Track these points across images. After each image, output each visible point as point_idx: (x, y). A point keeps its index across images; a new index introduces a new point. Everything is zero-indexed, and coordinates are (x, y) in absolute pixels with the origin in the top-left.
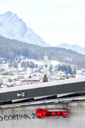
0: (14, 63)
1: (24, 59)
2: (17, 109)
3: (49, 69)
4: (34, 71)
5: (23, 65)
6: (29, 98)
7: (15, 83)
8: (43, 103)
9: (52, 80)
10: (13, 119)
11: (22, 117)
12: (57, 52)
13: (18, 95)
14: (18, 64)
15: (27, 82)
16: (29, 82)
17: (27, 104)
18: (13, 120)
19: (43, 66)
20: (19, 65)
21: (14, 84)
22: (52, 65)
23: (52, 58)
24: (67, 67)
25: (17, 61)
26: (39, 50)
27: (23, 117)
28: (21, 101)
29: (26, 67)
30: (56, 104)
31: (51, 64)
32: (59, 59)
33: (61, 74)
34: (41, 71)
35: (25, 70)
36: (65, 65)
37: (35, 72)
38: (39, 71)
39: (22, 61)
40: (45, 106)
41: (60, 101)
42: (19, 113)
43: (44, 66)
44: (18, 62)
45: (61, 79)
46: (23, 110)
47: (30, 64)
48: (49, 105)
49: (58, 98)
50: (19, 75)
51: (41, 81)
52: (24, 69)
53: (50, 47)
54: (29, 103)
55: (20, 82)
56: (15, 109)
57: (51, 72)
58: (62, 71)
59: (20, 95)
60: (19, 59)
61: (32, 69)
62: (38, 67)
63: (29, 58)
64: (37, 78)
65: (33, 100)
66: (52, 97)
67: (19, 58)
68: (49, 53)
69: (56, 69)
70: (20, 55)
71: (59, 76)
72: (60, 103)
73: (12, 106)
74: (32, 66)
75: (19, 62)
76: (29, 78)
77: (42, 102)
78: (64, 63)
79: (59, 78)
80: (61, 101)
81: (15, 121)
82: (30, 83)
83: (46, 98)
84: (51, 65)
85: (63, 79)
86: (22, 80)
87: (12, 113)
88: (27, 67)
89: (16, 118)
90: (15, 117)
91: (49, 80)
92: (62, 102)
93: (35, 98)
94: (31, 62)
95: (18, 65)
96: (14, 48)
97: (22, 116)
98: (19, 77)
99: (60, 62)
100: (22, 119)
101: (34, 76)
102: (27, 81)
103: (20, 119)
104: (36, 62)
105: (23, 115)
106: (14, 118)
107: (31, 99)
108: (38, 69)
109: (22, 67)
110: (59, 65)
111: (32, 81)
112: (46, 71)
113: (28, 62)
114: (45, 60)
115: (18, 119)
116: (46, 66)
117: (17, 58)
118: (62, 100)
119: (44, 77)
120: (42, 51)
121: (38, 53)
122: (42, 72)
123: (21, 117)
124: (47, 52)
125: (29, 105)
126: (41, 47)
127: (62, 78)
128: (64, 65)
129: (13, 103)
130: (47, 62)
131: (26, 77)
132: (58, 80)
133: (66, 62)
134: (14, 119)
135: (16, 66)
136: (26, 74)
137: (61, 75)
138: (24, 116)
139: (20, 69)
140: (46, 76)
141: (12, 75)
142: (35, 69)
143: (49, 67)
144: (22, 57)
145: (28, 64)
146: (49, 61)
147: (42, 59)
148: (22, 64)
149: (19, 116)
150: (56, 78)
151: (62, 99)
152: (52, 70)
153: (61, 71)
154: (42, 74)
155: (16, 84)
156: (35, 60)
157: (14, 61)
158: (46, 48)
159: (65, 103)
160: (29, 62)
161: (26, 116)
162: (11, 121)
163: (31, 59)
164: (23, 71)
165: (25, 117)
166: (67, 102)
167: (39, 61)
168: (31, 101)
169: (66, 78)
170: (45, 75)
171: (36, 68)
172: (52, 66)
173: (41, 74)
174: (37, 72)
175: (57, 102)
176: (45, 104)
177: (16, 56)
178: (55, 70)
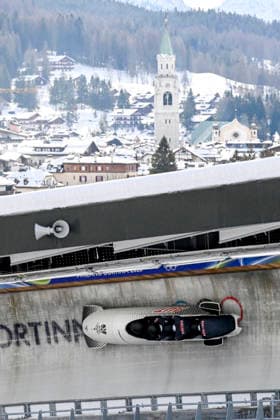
0: (20, 85)
1: (66, 66)
2: (36, 296)
3: (181, 111)
4: (110, 124)
5: (61, 92)
6: (88, 247)
7: (21, 176)
8: (157, 267)
9: (196, 164)
10: (14, 341)
11: (59, 335)
12: (220, 36)
13: (40, 231)
14: (39, 91)
15: (77, 175)
16: (86, 174)
17: (82, 272)
18: (13, 346)
19: (152, 99)
20: (43, 94)
21: (17, 181)
22: (195, 94)
23: (194, 62)
24: (264, 103)
25: (33, 77)
26: (133, 24)
27: (62, 332)
28: (54, 258)
29: (71, 105)
30: (213, 273)
31: (188, 89)
32: (228, 64)
33: (236, 135)
34: (146, 120)
35: (70, 120)
36: (255, 95)
37: (115, 126)
38: (135, 123)
39: (57, 75)
40: (162, 281)
41: (234, 257)
42: (42, 316)
43: (159, 101)
44: (38, 82)
45: (236, 158)
46: (60, 303)
47: (90, 89)
48: (181, 276)
49: (224, 245)
50: (40, 143)
51: (142, 167)
52: (65, 113)
53: (185, 10)
54: (91, 268)
55: (47, 173)
56: (23, 296)
57: (189, 124)
58: (239, 120)
59: (49, 231)
60: (40, 68)
61: (100, 113)
62: (131, 102)
63: (88, 63)
64: (126, 156)
65: (108, 255)
66: (194, 242)
67: (42, 60)
68: (179, 40)
69: (214, 111)
70: (46, 46)
71: (229, 145)
72: (232, 268)
73: (11, 282)
74: (103, 100)
75: (43, 80)
76: (86, 154)
77: (149, 264)
78: (251, 87)
79: (228, 154)
80: (236, 262)
81: (26, 351)
82: (92, 176)
83: (170, 244)
84: (191, 93)
85: (246, 159)
86: (57, 162)
87: (9, 316)
88: (79, 105)
89: (30, 337)
90: (25, 331)
91: (180, 164)
92: (242, 264)
93: (119, 246)
94: (98, 79)
95: (35, 93)
96: (16, 14)
97: (56, 327)
98: (42, 149)
99: (233, 83)
100: (57, 341)
101: (110, 143)
102: (80, 170)
103: (49, 342)
104: (119, 81)
105: (62, 325)
106: (22, 336)
107: (100, 249)
108: (128, 113)
109: (53, 102)
110: (228, 94)
111: (102, 171)
112: (165, 121)
113: (83, 79)
114: (161, 72)
115: (38, 342)
116: (168, 100)
117: (32, 60)
118: (241, 256)
119: (159, 150)
120: (147, 29)
121: (131, 40)
122: (147, 127)
123: (51, 332)
124: (171, 35)
125: (91, 278)
126: (142, 9)
127: (240, 155)
128: (248, 96)
129: (15, 269)
130: (171, 81)
131: (76, 148)
132: (224, 162)
133: (262, 79)
134: (18, 344)
135: (28, 101)
136: (75, 135)
137: (235, 141)
138: (65, 330)
139: (47, 111)
140: (167, 147)
141: (9, 140)
142: (116, 112)
143: (182, 103)
144: (55, 58)
145: (82, 90)
146: (180, 75)
147: (147, 68)
148: (53, 92)
149: (41, 330)
150: (214, 153)
151: (243, 251)
152: (196, 118)
153: (235, 120)
154: (149, 138)
155: (26, 181)
156: (115, 73)
157: (16, 74)
158: (166, 14)
159: (258, 269)
160: (88, 81)
161: (75, 331)
162: (7, 349)
163: (96, 65)
164: (59, 121)
165: (72, 334)
166: (267, 263)
167: (133, 74)
168: (100, 260)
169: (257, 155)
170: (164, 143)
171: (121, 107)
172: (196, 100)
173: (144, 136)
174: (125, 125)
175: (218, 266)
176: (162, 273)
177: (27, 52)
178: (210, 119)
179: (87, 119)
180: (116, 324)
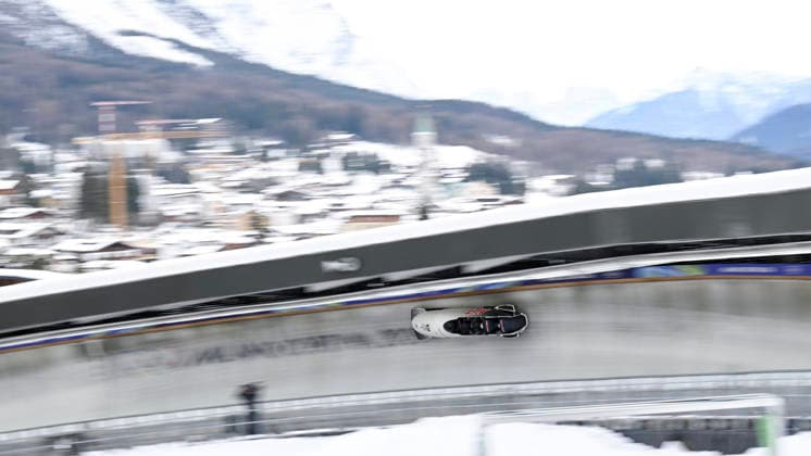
86: (346, 215)
98: (334, 205)
122: (412, 187)
131: (358, 205)
144: (339, 136)
179: (367, 181)
180: (436, 323)
